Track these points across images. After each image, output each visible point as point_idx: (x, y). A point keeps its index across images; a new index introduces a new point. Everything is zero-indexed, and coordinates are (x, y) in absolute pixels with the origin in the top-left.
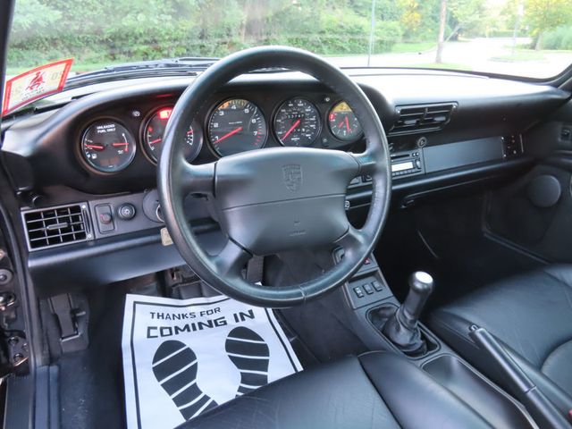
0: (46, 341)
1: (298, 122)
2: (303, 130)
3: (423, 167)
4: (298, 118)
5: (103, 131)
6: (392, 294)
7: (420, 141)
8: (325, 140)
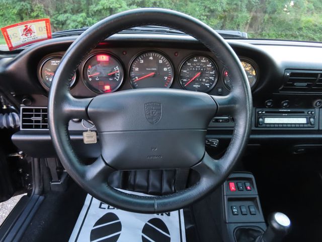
0: (41, 181)
1: (199, 73)
2: (204, 80)
3: (317, 124)
4: (198, 71)
5: (55, 64)
6: (264, 221)
7: (316, 102)
8: (220, 90)
